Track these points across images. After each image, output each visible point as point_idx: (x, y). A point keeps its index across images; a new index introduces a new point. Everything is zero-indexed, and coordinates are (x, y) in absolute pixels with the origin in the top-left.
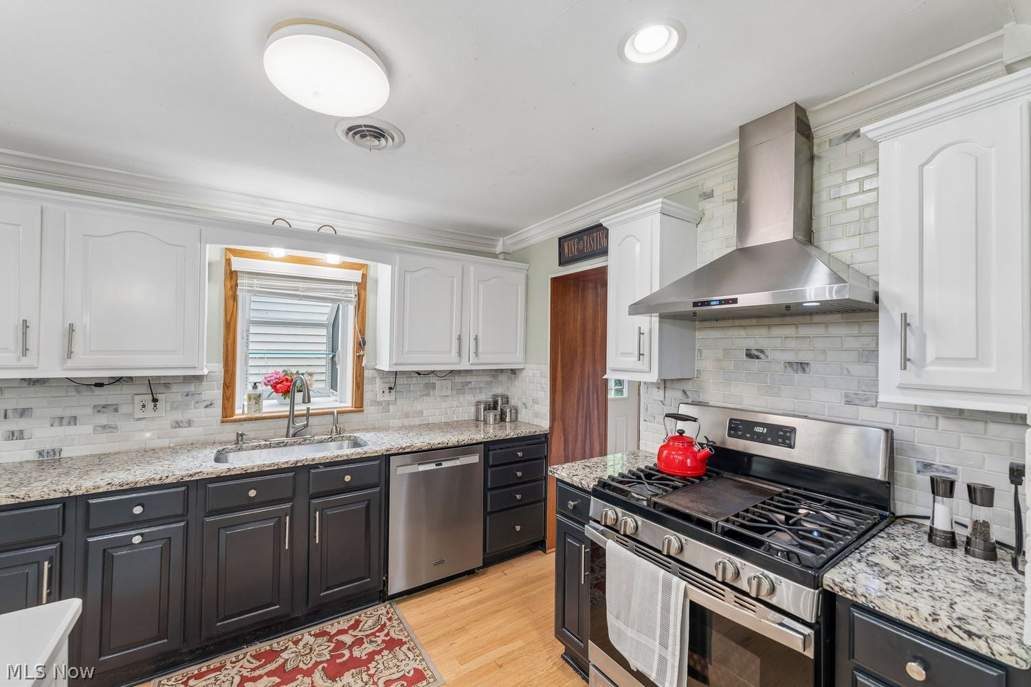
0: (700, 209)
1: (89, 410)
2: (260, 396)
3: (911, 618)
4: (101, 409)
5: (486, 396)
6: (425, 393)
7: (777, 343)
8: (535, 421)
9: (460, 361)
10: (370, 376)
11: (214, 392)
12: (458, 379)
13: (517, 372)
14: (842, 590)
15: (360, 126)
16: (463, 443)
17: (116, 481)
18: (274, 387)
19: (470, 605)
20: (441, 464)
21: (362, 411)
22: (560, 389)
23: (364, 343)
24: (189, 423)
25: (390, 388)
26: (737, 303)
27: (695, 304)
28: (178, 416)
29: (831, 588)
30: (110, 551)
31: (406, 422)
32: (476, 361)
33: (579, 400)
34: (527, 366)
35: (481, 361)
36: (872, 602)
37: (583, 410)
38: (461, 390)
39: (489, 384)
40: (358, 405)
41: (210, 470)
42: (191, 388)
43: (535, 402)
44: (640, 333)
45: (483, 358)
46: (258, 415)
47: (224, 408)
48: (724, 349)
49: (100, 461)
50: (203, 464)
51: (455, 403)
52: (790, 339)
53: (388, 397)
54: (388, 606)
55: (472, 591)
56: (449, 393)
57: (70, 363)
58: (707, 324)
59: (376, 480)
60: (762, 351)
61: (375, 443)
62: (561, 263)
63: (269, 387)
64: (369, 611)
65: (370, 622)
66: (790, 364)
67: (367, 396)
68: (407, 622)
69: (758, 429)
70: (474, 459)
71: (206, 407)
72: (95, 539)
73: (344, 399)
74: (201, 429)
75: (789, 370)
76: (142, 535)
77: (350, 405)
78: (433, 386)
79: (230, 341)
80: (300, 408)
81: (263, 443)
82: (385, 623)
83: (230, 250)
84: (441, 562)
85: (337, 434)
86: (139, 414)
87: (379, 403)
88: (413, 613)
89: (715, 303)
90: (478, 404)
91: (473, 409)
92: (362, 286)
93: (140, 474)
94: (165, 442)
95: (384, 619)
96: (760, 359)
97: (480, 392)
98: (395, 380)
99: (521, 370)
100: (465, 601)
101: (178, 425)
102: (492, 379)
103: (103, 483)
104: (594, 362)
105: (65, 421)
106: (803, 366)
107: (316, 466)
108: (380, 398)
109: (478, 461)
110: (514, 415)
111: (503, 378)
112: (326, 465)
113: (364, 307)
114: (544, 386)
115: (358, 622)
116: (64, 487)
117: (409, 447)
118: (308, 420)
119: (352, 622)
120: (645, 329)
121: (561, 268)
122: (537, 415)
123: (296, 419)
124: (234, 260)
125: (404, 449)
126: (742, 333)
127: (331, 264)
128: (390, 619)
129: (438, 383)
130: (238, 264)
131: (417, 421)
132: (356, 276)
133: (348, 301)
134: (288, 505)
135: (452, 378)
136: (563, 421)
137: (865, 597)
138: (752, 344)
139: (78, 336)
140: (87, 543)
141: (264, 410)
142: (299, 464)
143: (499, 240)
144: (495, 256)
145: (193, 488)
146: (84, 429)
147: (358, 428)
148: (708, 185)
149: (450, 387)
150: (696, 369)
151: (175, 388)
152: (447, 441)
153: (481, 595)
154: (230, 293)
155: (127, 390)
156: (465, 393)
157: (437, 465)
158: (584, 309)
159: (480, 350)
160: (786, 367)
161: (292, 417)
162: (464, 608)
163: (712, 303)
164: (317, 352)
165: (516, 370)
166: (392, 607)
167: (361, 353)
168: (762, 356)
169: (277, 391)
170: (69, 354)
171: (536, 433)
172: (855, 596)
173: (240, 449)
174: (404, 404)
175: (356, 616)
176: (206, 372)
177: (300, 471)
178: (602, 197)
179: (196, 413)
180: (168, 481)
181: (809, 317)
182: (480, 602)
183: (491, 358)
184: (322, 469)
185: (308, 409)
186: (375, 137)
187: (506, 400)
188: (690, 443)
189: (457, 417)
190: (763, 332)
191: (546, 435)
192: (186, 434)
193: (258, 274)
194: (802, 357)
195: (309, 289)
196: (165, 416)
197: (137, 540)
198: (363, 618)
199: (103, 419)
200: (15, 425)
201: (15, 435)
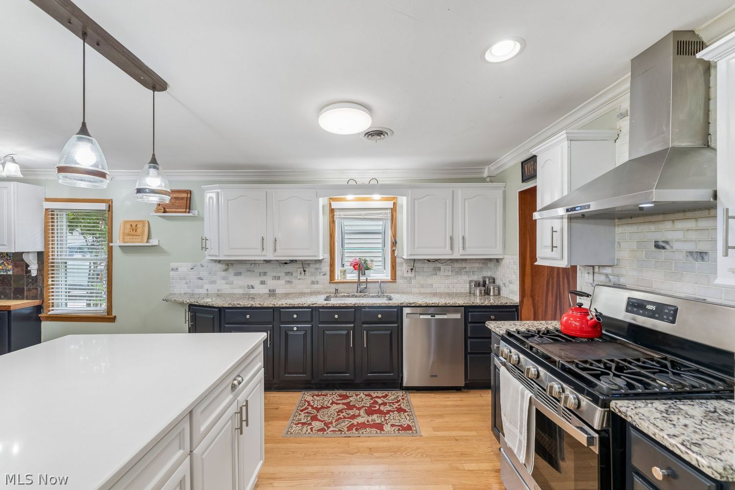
0: (618, 127)
1: (283, 274)
2: (345, 271)
3: (655, 435)
4: (287, 273)
5: (478, 277)
6: (434, 273)
7: (679, 235)
8: (511, 296)
9: (453, 253)
10: (400, 262)
11: (326, 268)
12: (457, 265)
13: (500, 261)
14: (620, 411)
15: (369, 132)
16: (449, 305)
17: (288, 303)
18: (354, 267)
19: (451, 406)
20: (434, 316)
21: (396, 282)
22: (530, 273)
23: (396, 243)
24: (317, 283)
25: (412, 269)
26: (589, 208)
27: (568, 210)
28: (313, 279)
29: (614, 409)
30: (287, 331)
31: (422, 290)
32: (464, 253)
33: (548, 282)
34: (506, 257)
35: (467, 253)
36: (635, 421)
37: (552, 290)
38: (459, 272)
39: (481, 269)
40: (393, 278)
41: (320, 303)
42: (318, 266)
43: (511, 282)
44: (553, 231)
45: (469, 251)
46: (344, 281)
47: (330, 276)
48: (637, 242)
49: (287, 295)
50: (319, 301)
51: (455, 281)
52: (691, 231)
53: (410, 275)
54: (404, 393)
55: (455, 399)
56: (450, 273)
57: (276, 254)
58: (624, 221)
59: (395, 320)
60: (667, 242)
61: (397, 299)
62: (523, 181)
63: (352, 267)
64: (393, 392)
65: (392, 397)
66: (691, 253)
67: (398, 273)
68: (411, 403)
69: (649, 307)
70: (458, 316)
71: (323, 275)
72: (283, 325)
73: (386, 276)
74: (321, 286)
75: (690, 258)
76: (297, 327)
77: (390, 278)
78: (439, 269)
79: (332, 243)
80: (363, 279)
81: (346, 294)
82: (400, 400)
83: (330, 198)
84: (436, 376)
85: (381, 294)
86: (299, 277)
87: (405, 278)
88: (416, 400)
89: (579, 208)
90: (471, 282)
91: (468, 286)
92: (393, 210)
93: (296, 302)
94: (309, 290)
95: (400, 398)
96: (666, 249)
97: (473, 274)
98: (414, 264)
99: (502, 259)
100: (449, 403)
101: (313, 283)
102: (483, 265)
103: (284, 303)
105: (276, 278)
106: (702, 255)
107: (365, 307)
108: (406, 275)
109: (460, 318)
110: (496, 292)
111: (491, 265)
112: (369, 307)
113: (396, 222)
114: (516, 271)
115: (386, 396)
116: (273, 303)
117: (413, 303)
118: (367, 285)
119: (384, 395)
121: (524, 184)
122: (512, 292)
123: (361, 284)
124: (332, 203)
125: (411, 304)
126: (652, 227)
127: (377, 201)
128: (403, 399)
129: (442, 267)
130: (335, 205)
131: (429, 290)
132: (390, 205)
133: (387, 219)
134: (352, 325)
135: (452, 264)
136: (533, 297)
137: (631, 417)
138: (660, 237)
139: (278, 242)
140: (280, 326)
141: (347, 278)
142: (356, 305)
143: (485, 168)
144: (483, 180)
145: (314, 310)
146: (282, 282)
147: (393, 291)
148: (624, 107)
149: (450, 270)
150: (616, 258)
151: (312, 266)
152: (438, 303)
153: (460, 403)
154: (331, 220)
155: (295, 266)
156: (461, 275)
157: (431, 316)
159: (467, 245)
160: (687, 256)
161: (359, 283)
162: (446, 406)
163: (577, 209)
164: (377, 248)
165: (499, 259)
166: (406, 393)
167: (394, 248)
168: (667, 247)
169: (355, 269)
170: (275, 250)
171: (507, 304)
172: (626, 416)
173: (336, 297)
174: (420, 279)
175: (386, 392)
176: (321, 258)
177: (357, 309)
178: (547, 128)
179: (320, 278)
180: (305, 305)
181: (683, 213)
182: (458, 406)
183: (475, 250)
184: (368, 309)
185: (367, 279)
186: (378, 135)
187: (493, 281)
188: (586, 312)
189: (456, 290)
191: (516, 307)
192: (316, 287)
193: (343, 209)
194: (701, 247)
195: (366, 215)
196: (308, 278)
197: (295, 329)
198: (390, 394)
199: (288, 278)
200: (263, 278)
201: (263, 283)
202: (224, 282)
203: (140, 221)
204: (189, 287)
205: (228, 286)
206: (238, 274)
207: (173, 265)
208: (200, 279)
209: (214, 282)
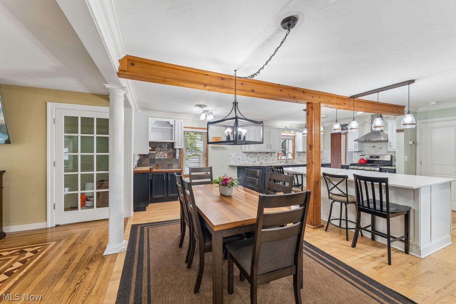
0: (365, 125)
6: (303, 156)
7: (377, 145)
10: (296, 153)
21: (295, 159)
23: (295, 147)
25: (299, 155)
26: (371, 140)
27: (365, 140)
42: (274, 154)
43: (327, 158)
46: (282, 159)
48: (369, 146)
52: (379, 144)
66: (379, 148)
67: (295, 157)
69: (374, 157)
71: (276, 157)
74: (275, 161)
94: (272, 163)
101: (273, 160)
104: (339, 150)
105: (263, 158)
106: (381, 148)
114: (329, 154)
120: (356, 143)
122: (327, 160)
126: (372, 143)
136: (333, 161)
138: (374, 145)
148: (366, 121)
150: (364, 149)
151: (272, 154)
155: (268, 154)
158: (337, 139)
163: (367, 140)
167: (294, 149)
168: (375, 147)
181: (381, 142)
188: (364, 159)
190: (375, 143)
191: (330, 164)
194: (381, 147)
196: (272, 158)
199: (266, 158)
200: (259, 159)
201: (259, 160)
202: (247, 160)
203: (219, 137)
204: (235, 162)
205: (248, 162)
206: (251, 157)
207: (230, 154)
208: (239, 159)
209: (243, 160)
